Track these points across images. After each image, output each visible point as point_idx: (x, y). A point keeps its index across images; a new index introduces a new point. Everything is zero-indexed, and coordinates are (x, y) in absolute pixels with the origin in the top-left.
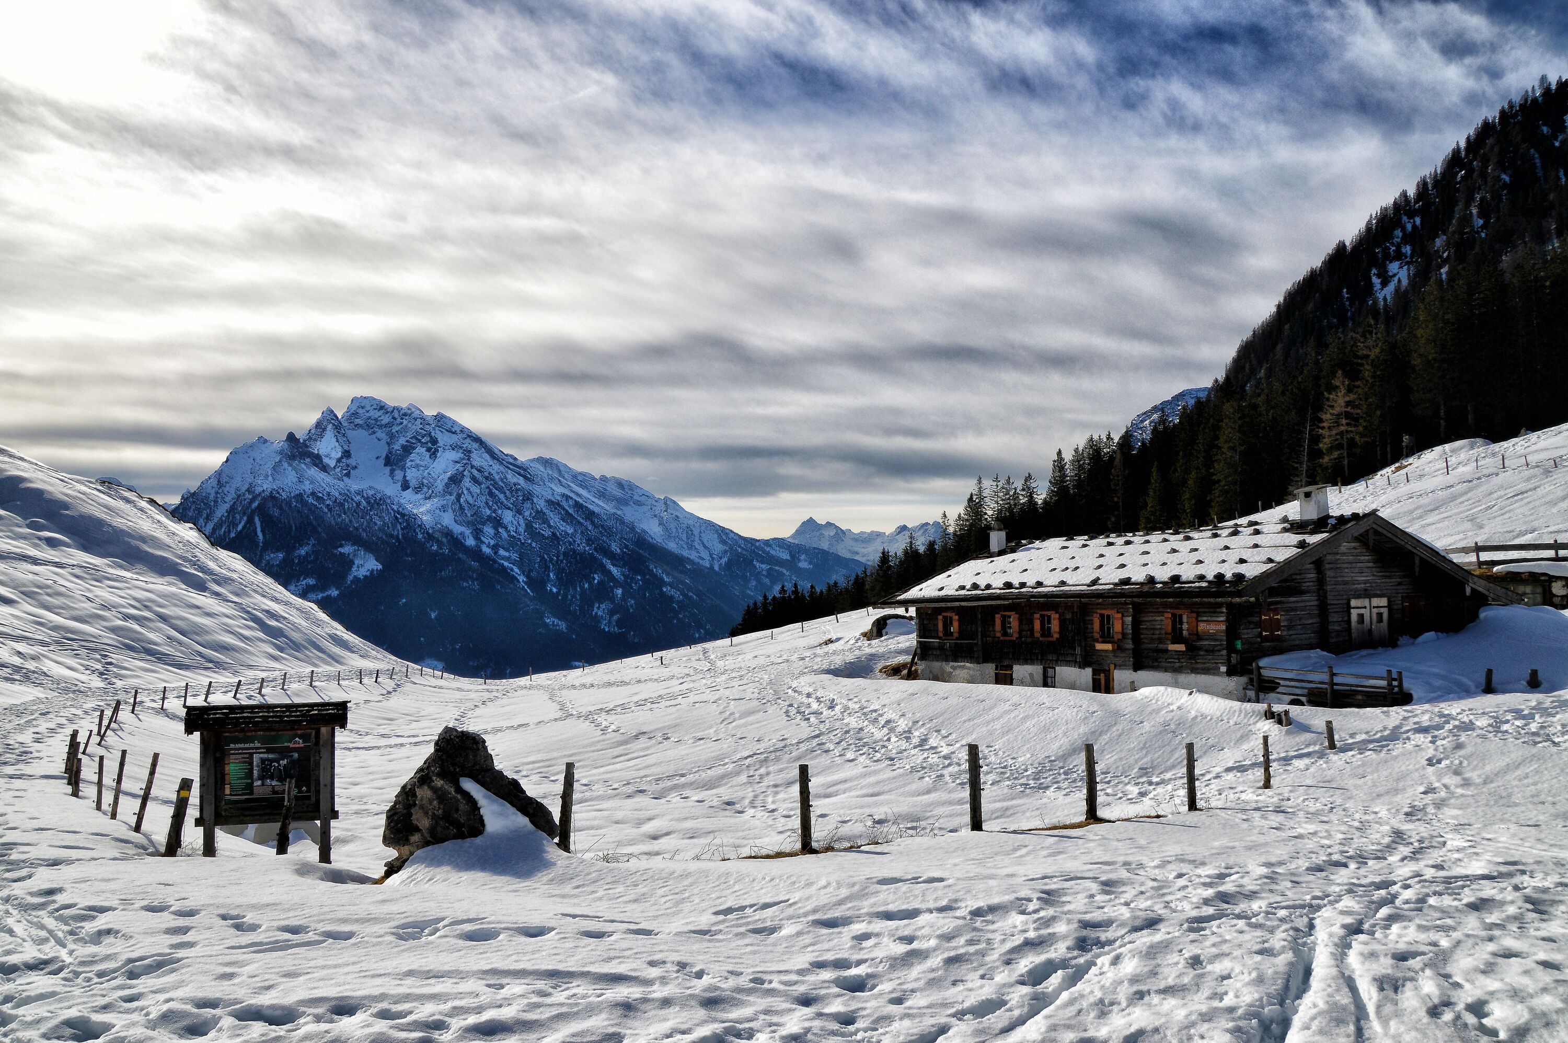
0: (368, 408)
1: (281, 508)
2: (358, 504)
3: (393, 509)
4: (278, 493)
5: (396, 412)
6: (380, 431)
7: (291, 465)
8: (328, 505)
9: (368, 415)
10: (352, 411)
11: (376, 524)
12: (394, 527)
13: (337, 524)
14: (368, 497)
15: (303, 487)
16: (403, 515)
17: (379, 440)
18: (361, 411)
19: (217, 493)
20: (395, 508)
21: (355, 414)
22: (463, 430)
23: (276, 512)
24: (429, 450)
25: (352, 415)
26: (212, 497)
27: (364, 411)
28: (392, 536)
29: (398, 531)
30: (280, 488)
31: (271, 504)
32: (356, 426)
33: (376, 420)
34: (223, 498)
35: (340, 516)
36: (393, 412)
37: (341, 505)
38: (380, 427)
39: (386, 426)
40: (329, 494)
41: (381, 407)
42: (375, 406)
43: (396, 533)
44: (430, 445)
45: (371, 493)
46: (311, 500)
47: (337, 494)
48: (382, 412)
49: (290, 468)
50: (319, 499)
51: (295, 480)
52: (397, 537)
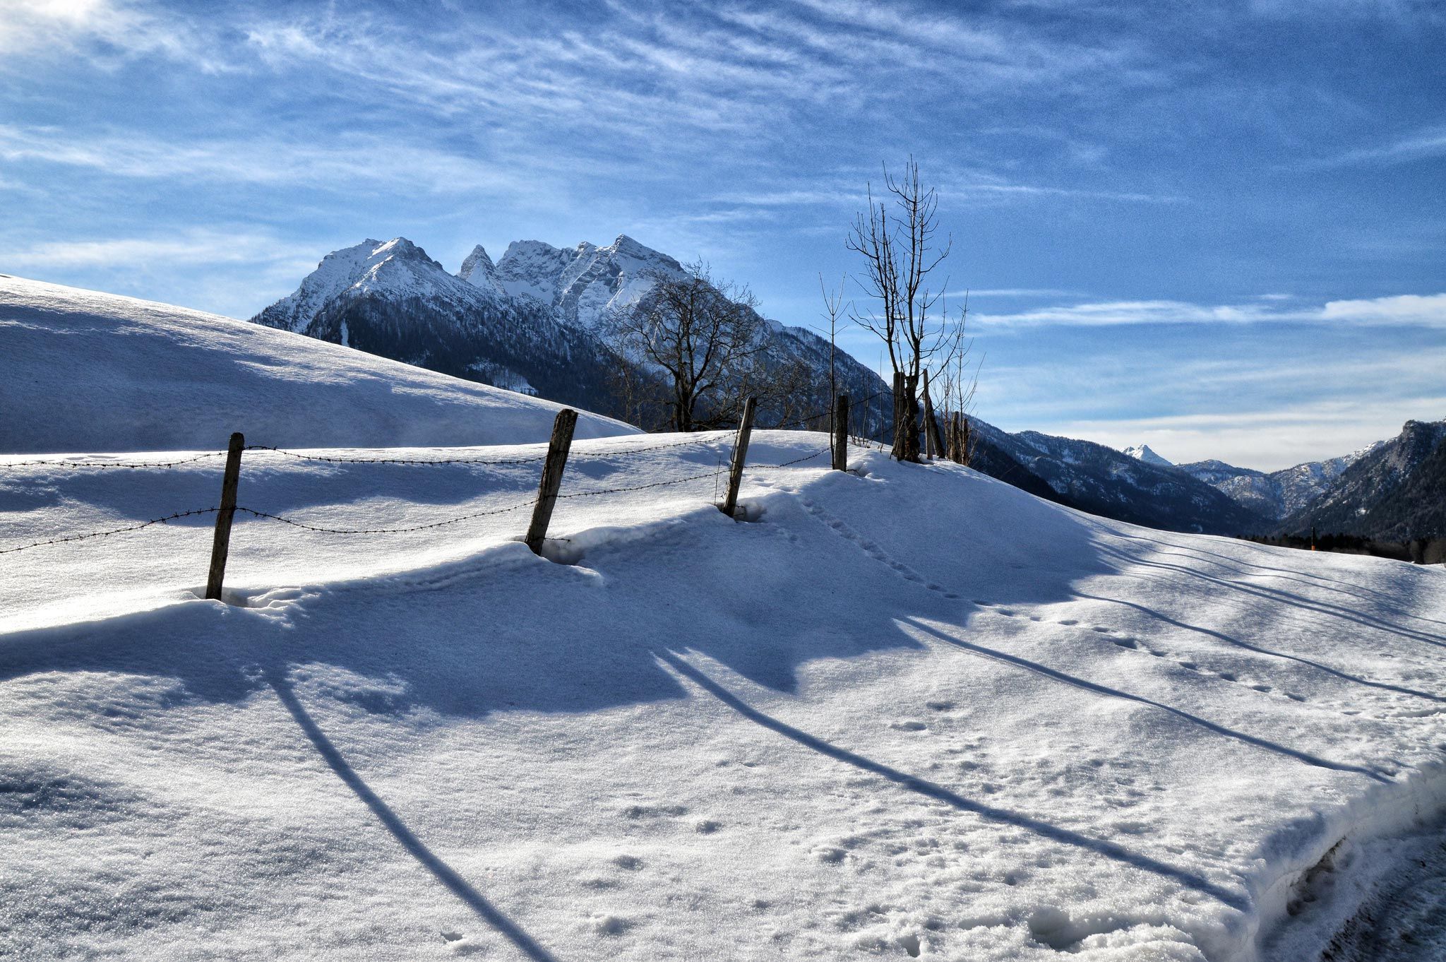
0: (530, 253)
1: (384, 313)
2: (504, 315)
3: (557, 324)
4: (383, 295)
5: (565, 258)
6: (544, 280)
7: (405, 264)
8: (458, 313)
9: (529, 262)
10: (510, 258)
11: (530, 340)
12: (559, 345)
13: (469, 335)
14: (520, 307)
15: (422, 290)
16: (573, 331)
17: (544, 290)
18: (520, 258)
19: (299, 306)
20: (561, 321)
21: (514, 262)
22: (653, 254)
23: (375, 317)
24: (608, 283)
25: (510, 262)
26: (291, 313)
27: (525, 257)
28: (556, 357)
29: (566, 350)
30: (386, 290)
31: (368, 308)
32: (515, 275)
33: (540, 267)
34: (305, 311)
35: (475, 326)
36: (560, 255)
37: (478, 313)
38: (546, 275)
39: (552, 273)
40: (460, 301)
41: (547, 251)
42: (539, 251)
43: (561, 353)
44: (609, 276)
45: (524, 301)
46: (431, 305)
47: (473, 301)
48: (547, 257)
49: (405, 268)
50: (443, 304)
51: (410, 282)
52: (565, 358)
